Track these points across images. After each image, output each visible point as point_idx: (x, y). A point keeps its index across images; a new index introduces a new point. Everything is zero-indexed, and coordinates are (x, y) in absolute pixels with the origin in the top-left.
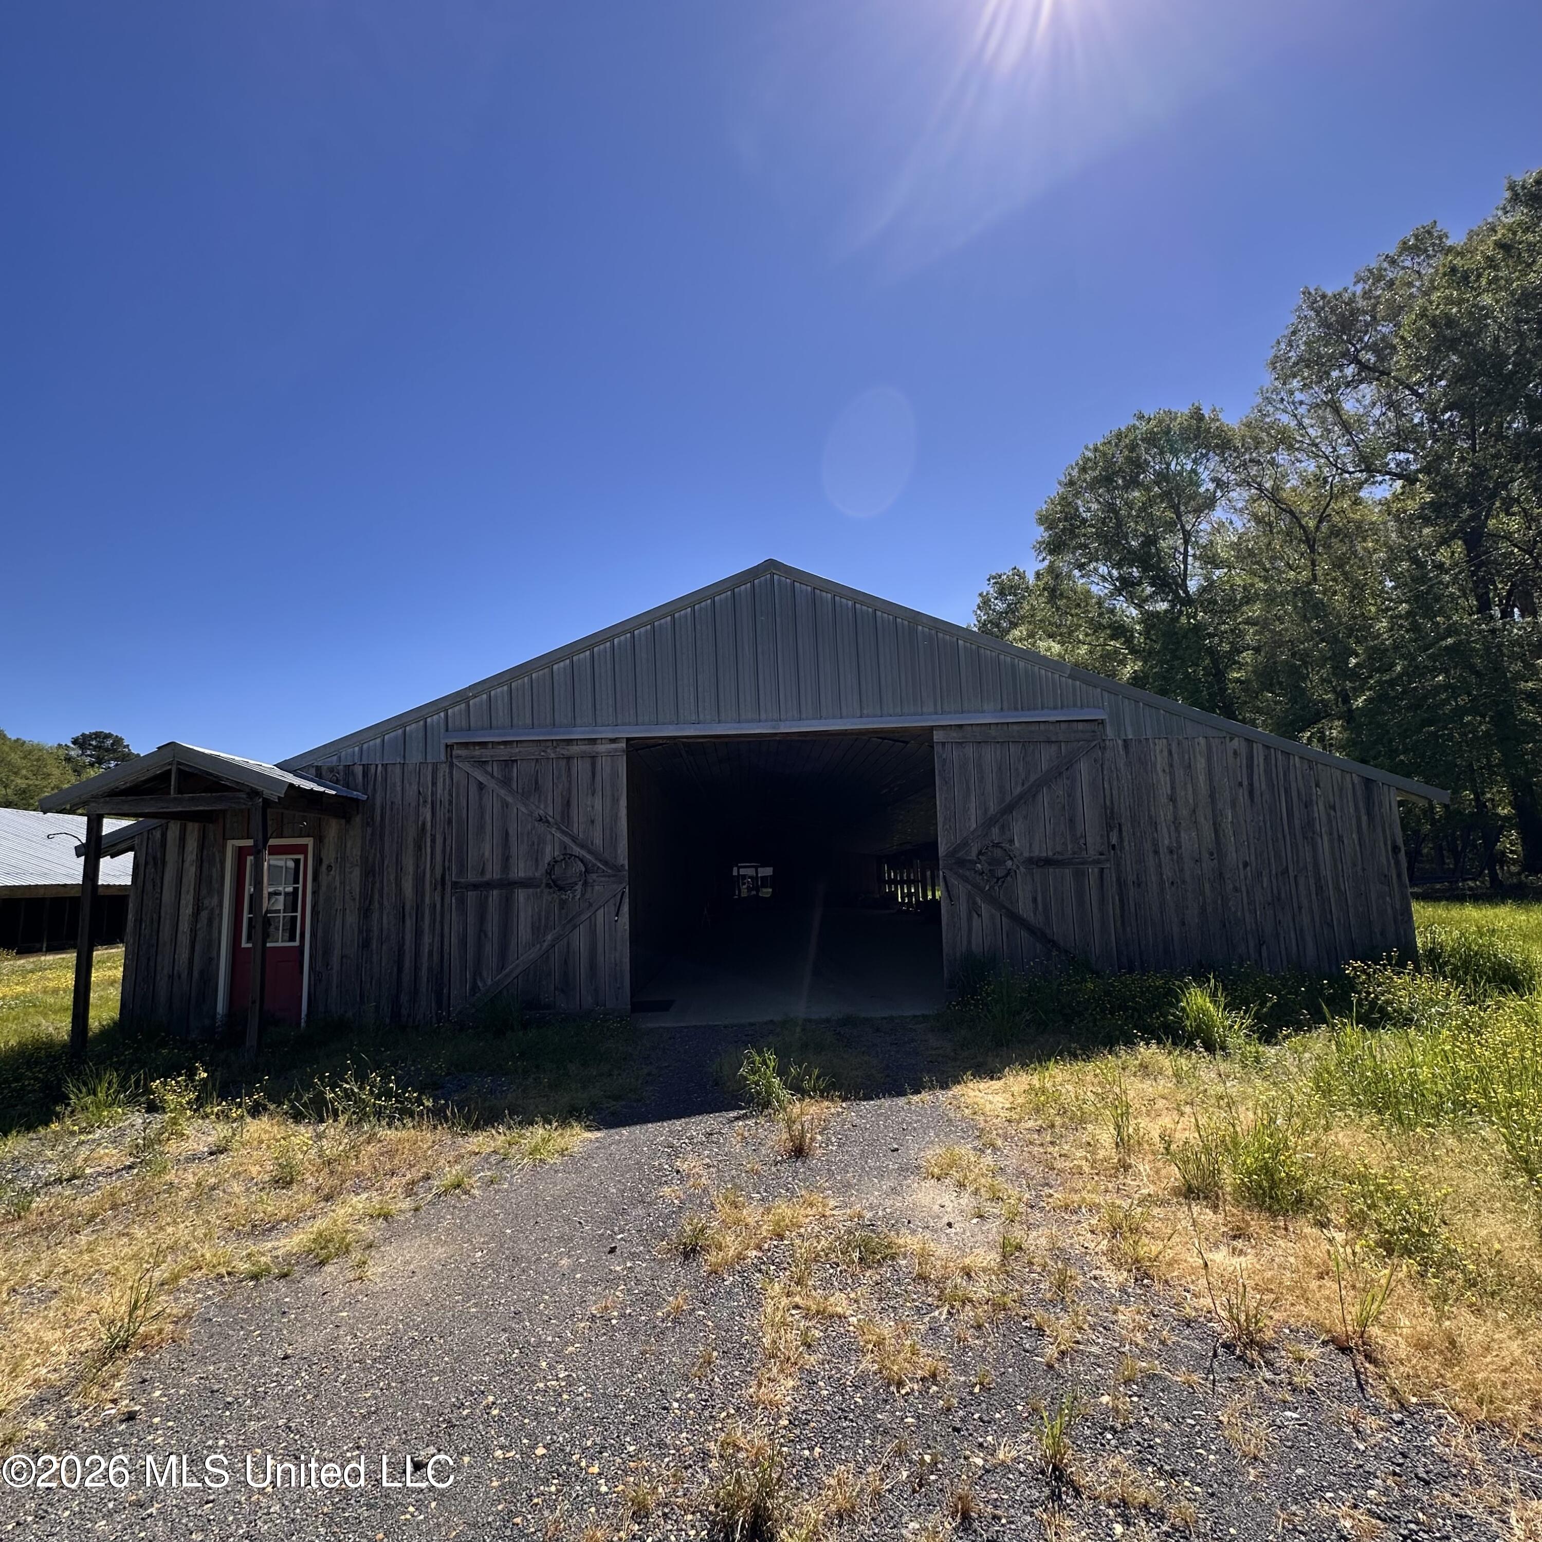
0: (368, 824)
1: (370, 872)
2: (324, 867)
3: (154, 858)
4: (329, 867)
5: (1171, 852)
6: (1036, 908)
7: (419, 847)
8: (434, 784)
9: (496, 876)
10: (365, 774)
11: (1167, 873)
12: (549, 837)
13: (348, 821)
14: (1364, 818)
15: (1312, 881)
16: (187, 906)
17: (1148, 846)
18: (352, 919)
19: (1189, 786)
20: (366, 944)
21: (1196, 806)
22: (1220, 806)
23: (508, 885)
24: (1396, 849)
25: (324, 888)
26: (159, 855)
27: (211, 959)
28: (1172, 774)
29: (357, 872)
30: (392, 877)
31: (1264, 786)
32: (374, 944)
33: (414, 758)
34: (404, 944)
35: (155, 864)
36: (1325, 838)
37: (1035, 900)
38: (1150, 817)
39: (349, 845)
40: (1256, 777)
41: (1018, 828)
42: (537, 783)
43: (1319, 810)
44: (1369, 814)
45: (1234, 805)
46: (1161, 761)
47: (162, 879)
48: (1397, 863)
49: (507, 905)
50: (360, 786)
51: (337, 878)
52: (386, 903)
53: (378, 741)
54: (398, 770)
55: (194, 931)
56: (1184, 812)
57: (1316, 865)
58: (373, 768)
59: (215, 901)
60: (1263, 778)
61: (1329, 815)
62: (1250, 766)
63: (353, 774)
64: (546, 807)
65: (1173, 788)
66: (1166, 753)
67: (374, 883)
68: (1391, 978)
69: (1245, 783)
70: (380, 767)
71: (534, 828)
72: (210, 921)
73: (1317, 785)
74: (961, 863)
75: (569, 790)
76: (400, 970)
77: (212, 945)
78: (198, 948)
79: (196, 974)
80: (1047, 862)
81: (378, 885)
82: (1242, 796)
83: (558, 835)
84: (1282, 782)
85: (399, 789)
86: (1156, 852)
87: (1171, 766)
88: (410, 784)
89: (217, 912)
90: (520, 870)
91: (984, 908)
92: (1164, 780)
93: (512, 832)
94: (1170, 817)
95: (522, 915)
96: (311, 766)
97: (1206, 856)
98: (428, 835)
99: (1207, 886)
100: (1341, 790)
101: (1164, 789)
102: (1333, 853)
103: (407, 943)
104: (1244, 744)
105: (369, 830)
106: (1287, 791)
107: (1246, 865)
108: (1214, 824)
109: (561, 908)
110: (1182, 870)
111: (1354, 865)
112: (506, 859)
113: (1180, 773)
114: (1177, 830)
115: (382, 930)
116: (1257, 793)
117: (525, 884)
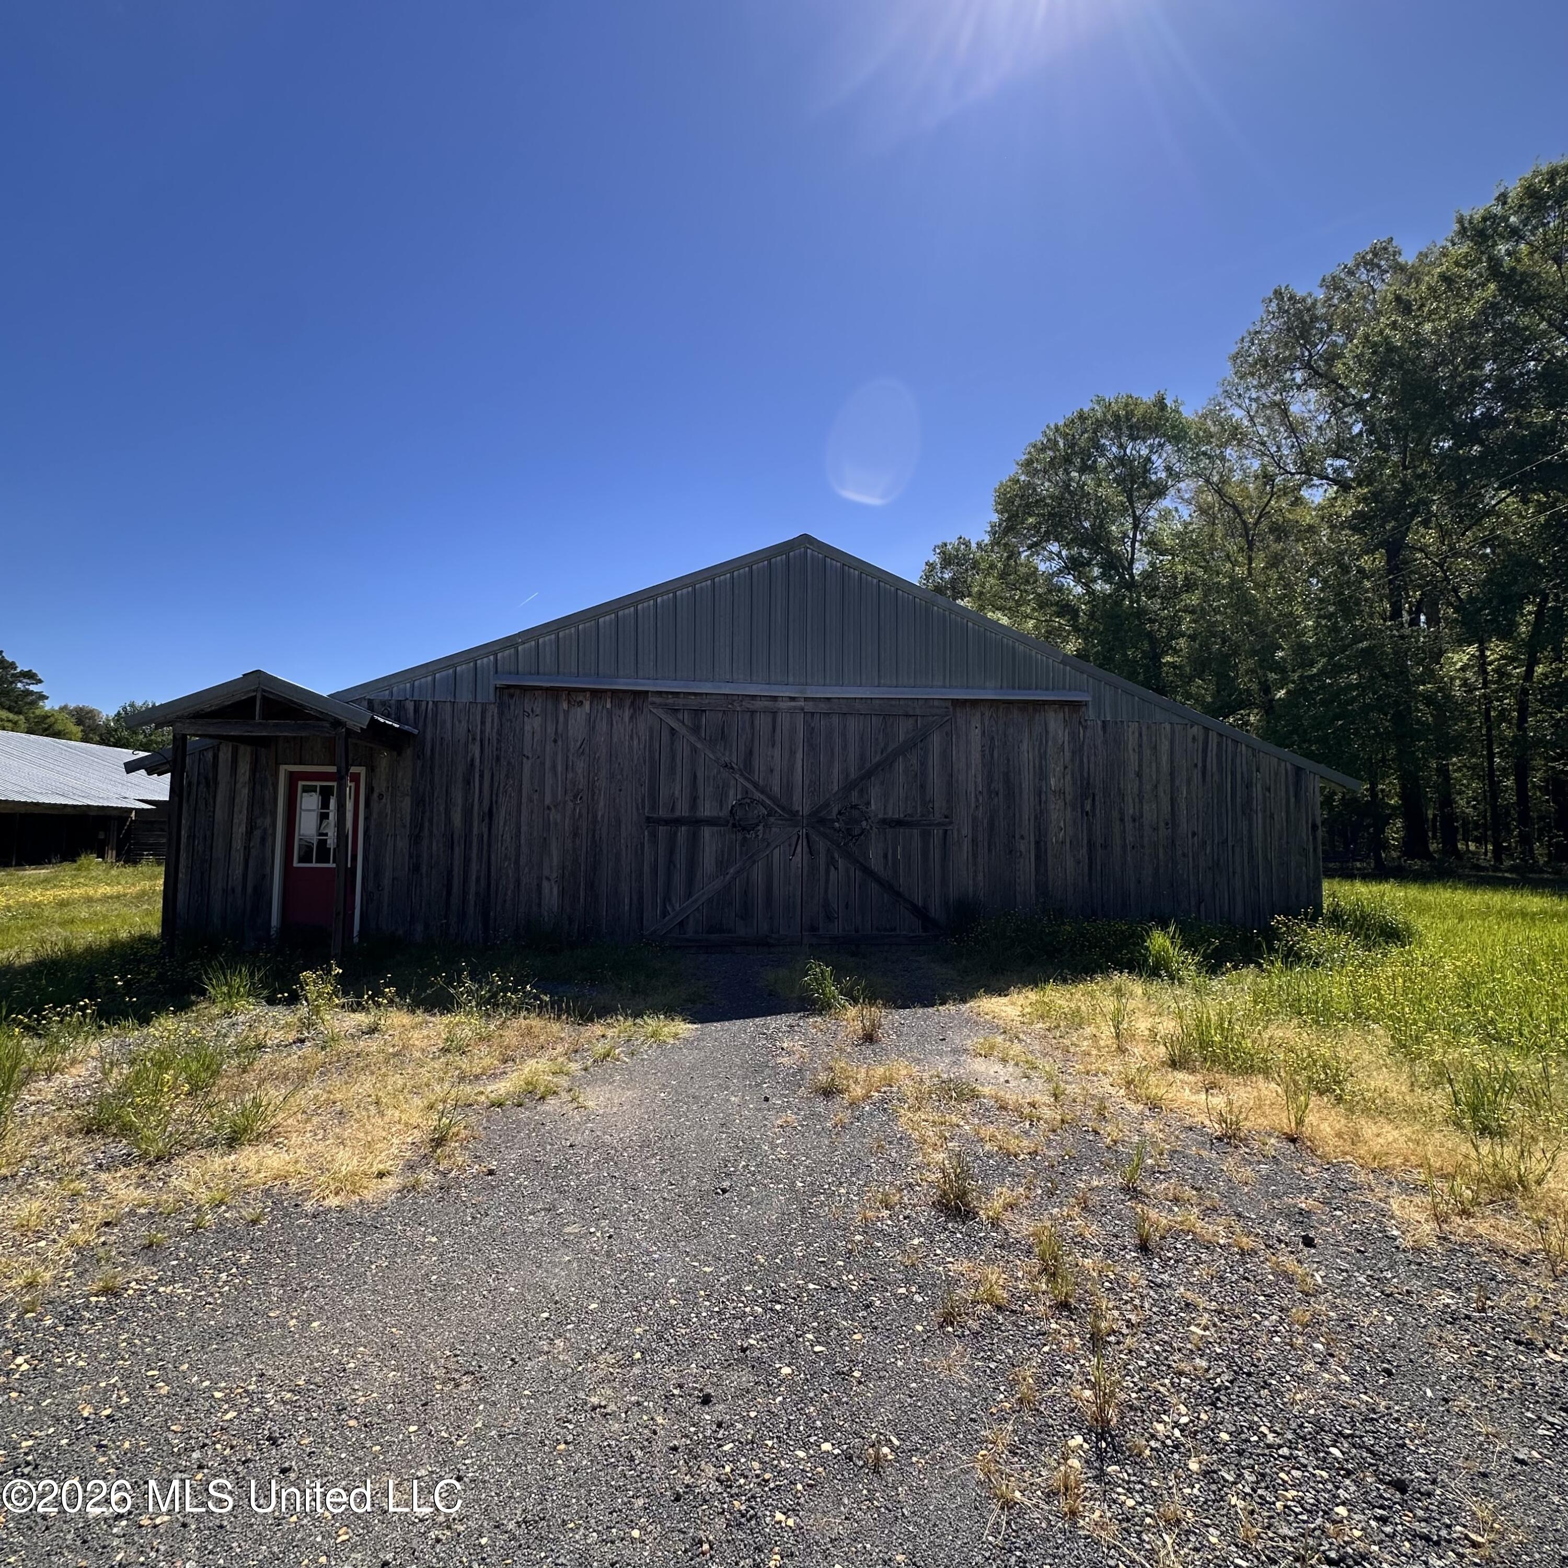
0: (418, 757)
1: (420, 802)
2: (375, 795)
3: (206, 778)
4: (381, 796)
5: (1134, 820)
6: (886, 863)
7: (468, 782)
8: (483, 723)
9: (686, 813)
10: (416, 710)
11: (1130, 839)
12: (733, 782)
13: (399, 754)
14: (1292, 800)
15: (1246, 851)
16: (240, 824)
17: (1115, 814)
18: (403, 844)
19: (1154, 765)
20: (416, 868)
21: (1158, 782)
22: (1177, 783)
23: (696, 823)
24: (1314, 827)
25: (375, 816)
26: (211, 775)
27: (264, 876)
28: (1140, 754)
29: (408, 800)
30: (442, 808)
31: (1215, 769)
32: (424, 869)
33: (464, 697)
34: (452, 870)
35: (208, 785)
36: (1260, 815)
37: (886, 856)
38: (1119, 788)
39: (400, 775)
40: (1209, 760)
41: (875, 792)
42: (723, 732)
43: (1257, 791)
44: (1297, 795)
45: (1189, 782)
46: (1132, 741)
47: (215, 797)
48: (1315, 838)
49: (694, 841)
50: (412, 721)
51: (389, 806)
52: (435, 831)
53: (430, 678)
54: (448, 707)
55: (247, 848)
56: (1148, 787)
57: (1250, 838)
58: (424, 704)
59: (268, 821)
60: (1215, 761)
61: (1264, 795)
62: (1205, 751)
63: (405, 709)
64: (730, 755)
65: (1140, 766)
66: (1137, 734)
67: (424, 812)
68: (1305, 931)
69: (1200, 765)
70: (431, 703)
71: (719, 772)
72: (263, 840)
73: (1258, 770)
74: (822, 821)
75: (752, 740)
76: (449, 893)
77: (265, 863)
78: (251, 863)
79: (250, 890)
80: (899, 823)
81: (428, 814)
82: (1197, 775)
83: (741, 780)
84: (1229, 767)
85: (449, 725)
86: (1122, 820)
87: (1140, 746)
88: (460, 722)
89: (270, 831)
90: (707, 809)
91: (841, 863)
92: (1133, 758)
93: (700, 775)
94: (1136, 791)
95: (707, 849)
96: (364, 698)
97: (1162, 824)
98: (477, 770)
99: (1161, 850)
100: (1276, 774)
101: (1133, 765)
102: (1264, 827)
103: (456, 869)
104: (1201, 731)
105: (419, 763)
106: (1233, 774)
107: (1194, 834)
108: (1172, 799)
109: (742, 845)
110: (1142, 837)
111: (1280, 839)
112: (694, 800)
113: (1147, 752)
114: (1141, 802)
115: (431, 857)
116: (1209, 774)
117: (711, 822)
